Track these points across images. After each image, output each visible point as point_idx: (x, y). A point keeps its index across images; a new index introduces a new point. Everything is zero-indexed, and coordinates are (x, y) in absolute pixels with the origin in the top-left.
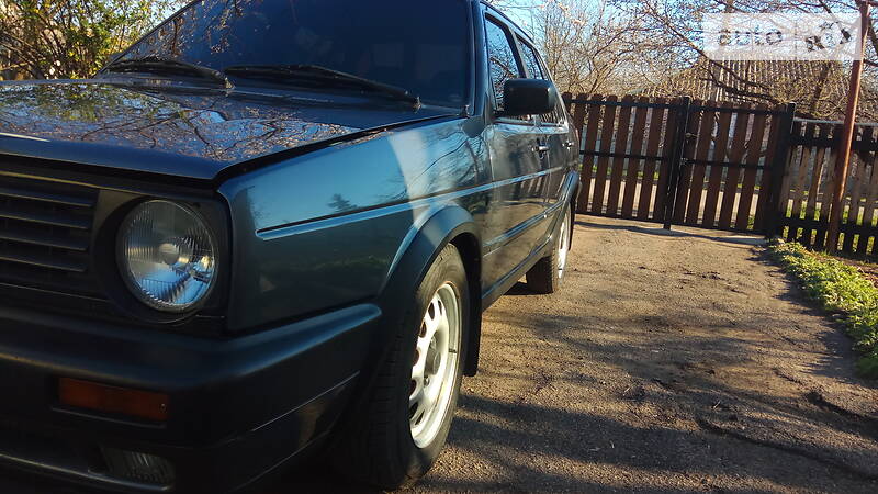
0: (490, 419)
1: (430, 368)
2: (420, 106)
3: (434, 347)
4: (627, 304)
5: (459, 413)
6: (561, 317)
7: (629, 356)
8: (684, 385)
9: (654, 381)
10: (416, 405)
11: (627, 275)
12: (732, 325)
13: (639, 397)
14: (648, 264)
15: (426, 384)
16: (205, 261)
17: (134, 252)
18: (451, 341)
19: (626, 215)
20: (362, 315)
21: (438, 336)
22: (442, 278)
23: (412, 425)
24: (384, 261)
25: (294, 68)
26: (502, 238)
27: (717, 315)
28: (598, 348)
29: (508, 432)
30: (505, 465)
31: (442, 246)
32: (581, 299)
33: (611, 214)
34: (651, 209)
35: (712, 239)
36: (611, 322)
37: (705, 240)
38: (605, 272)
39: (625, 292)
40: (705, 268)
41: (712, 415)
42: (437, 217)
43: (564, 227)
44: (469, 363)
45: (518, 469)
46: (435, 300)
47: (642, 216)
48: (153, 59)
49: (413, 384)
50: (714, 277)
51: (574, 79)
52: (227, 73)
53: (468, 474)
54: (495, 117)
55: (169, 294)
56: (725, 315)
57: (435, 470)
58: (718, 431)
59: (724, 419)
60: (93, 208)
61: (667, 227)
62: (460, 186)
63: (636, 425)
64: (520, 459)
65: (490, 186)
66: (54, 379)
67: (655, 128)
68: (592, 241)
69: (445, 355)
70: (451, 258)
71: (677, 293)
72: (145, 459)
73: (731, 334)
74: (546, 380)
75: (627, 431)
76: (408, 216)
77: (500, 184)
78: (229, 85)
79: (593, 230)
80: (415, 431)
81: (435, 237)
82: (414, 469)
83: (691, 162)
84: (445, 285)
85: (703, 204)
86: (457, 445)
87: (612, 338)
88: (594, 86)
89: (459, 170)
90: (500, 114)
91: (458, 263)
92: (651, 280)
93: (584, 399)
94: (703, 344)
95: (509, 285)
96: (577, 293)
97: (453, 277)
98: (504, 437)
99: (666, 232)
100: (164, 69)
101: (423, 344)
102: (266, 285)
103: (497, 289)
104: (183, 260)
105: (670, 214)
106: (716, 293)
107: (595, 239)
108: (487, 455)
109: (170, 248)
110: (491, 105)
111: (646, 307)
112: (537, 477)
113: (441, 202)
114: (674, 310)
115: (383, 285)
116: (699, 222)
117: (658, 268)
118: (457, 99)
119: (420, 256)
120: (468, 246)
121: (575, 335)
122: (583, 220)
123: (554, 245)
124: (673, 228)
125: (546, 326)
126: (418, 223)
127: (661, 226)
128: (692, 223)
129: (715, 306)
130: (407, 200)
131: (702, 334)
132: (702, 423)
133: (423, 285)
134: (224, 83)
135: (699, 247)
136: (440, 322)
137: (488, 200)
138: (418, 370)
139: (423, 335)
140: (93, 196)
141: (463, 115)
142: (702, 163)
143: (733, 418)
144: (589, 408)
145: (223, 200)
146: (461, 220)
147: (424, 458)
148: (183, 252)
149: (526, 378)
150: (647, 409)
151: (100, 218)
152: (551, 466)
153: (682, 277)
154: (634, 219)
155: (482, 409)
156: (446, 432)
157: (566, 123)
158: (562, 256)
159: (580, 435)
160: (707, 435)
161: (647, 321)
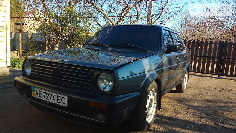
0: (165, 120)
1: (150, 106)
2: (148, 52)
3: (151, 102)
4: (203, 96)
5: (157, 118)
6: (185, 99)
7: (201, 109)
8: (213, 115)
9: (206, 114)
10: (147, 114)
11: (205, 89)
12: (231, 103)
13: (201, 117)
14: (211, 86)
15: (149, 109)
16: (111, 83)
17: (99, 81)
18: (154, 101)
19: (207, 73)
20: (136, 94)
21: (151, 100)
22: (152, 88)
23: (146, 118)
24: (140, 84)
25: (123, 44)
26: (167, 79)
27: (228, 100)
28: (193, 106)
29: (168, 123)
30: (167, 128)
31: (152, 81)
32: (190, 95)
33: (203, 72)
34: (214, 71)
35: (232, 80)
36: (198, 100)
37: (230, 80)
38: (199, 88)
39: (203, 93)
40: (228, 88)
41: (219, 122)
42: (151, 75)
43: (186, 76)
44: (159, 107)
45: (169, 130)
46: (151, 92)
47: (212, 73)
48: (95, 43)
49: (146, 109)
50: (230, 90)
51: (194, 35)
52: (109, 46)
53: (158, 129)
54: (165, 53)
55: (104, 88)
56: (230, 100)
57: (151, 128)
58: (219, 126)
59: (221, 123)
60: (94, 74)
61: (219, 76)
62: (156, 69)
63: (199, 123)
64: (170, 128)
65: (164, 68)
66: (88, 102)
67: (215, 49)
68: (196, 80)
69: (153, 104)
70: (154, 83)
71: (217, 94)
72: (101, 116)
73: (230, 105)
74: (178, 113)
75: (196, 124)
76: (145, 75)
77: (166, 68)
78: (110, 48)
79: (197, 77)
80: (147, 119)
81: (151, 79)
82: (147, 127)
83: (225, 58)
84: (153, 89)
85: (229, 69)
86: (156, 124)
87: (197, 104)
88: (200, 36)
89: (159, 63)
90: (166, 52)
91: (156, 85)
92: (211, 91)
93: (187, 117)
94: (222, 107)
95: (170, 90)
96: (190, 93)
97: (155, 88)
98: (167, 124)
99: (219, 78)
100: (97, 45)
101: (148, 101)
102: (119, 88)
103: (166, 91)
104: (107, 83)
105: (220, 73)
106: (229, 95)
107: (197, 79)
108: (163, 126)
109: (105, 81)
110: (164, 50)
111: (208, 98)
112: (174, 131)
113: (152, 72)
114: (215, 98)
115: (140, 89)
116: (229, 75)
117: (214, 87)
118: (156, 50)
119: (148, 83)
120: (158, 81)
121: (188, 103)
122: (195, 74)
123: (183, 81)
124: (221, 77)
125: (180, 101)
126: (147, 77)
127: (217, 76)
128: (226, 75)
129: (228, 98)
130: (145, 72)
131: (222, 104)
132: (216, 124)
133: (148, 89)
134: (109, 48)
135: (228, 82)
136: (152, 97)
137: (163, 71)
138: (147, 106)
139: (148, 99)
140: (94, 73)
141: (157, 54)
142: (229, 59)
143: (224, 123)
144: (188, 119)
145: (114, 73)
146: (156, 76)
147: (149, 125)
148: (107, 82)
149: (174, 112)
150: (203, 120)
151: (95, 76)
152: (177, 130)
153: (220, 90)
154: (209, 74)
155: (162, 118)
156: (154, 120)
157: (186, 51)
158: (185, 84)
159: (185, 124)
160: (216, 126)
161: (208, 101)
